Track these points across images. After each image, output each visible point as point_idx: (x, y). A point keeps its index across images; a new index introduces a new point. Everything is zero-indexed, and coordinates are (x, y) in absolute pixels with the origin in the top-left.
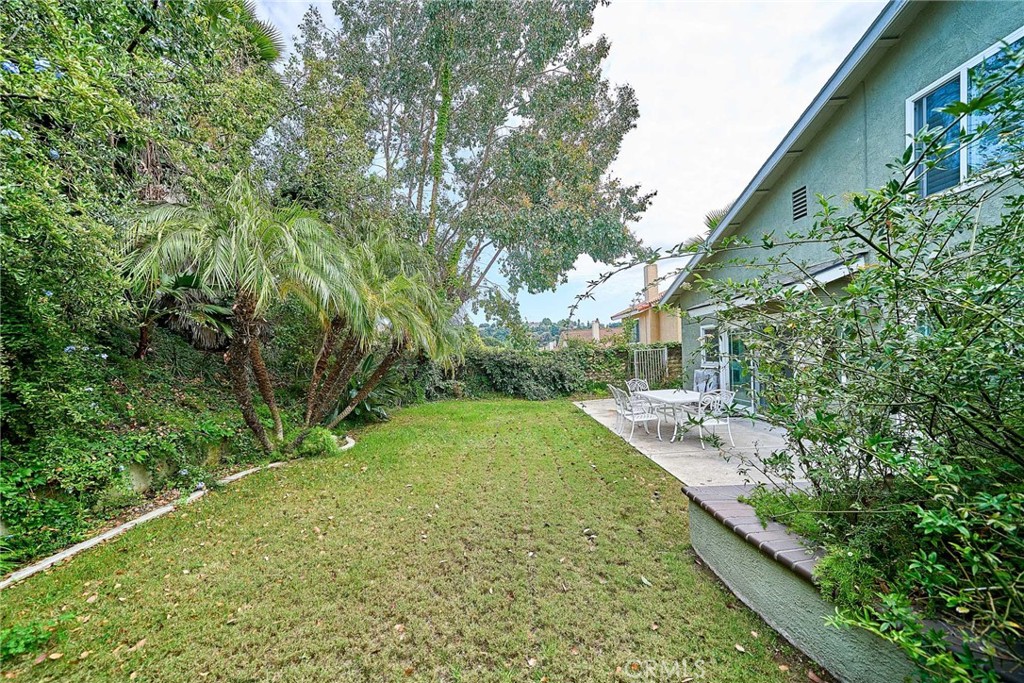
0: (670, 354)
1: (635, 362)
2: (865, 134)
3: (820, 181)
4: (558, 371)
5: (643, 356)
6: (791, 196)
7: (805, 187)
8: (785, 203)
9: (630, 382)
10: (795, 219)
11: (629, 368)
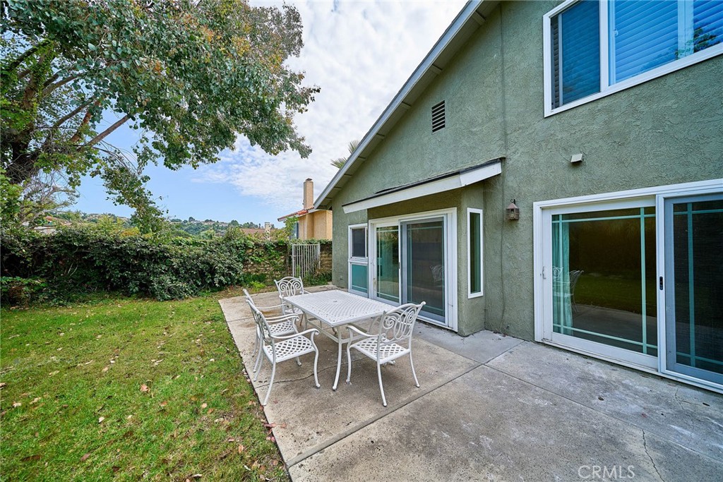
0: (321, 250)
1: (293, 256)
2: (502, 50)
3: (459, 96)
4: (208, 264)
5: (300, 250)
6: (431, 110)
7: (444, 102)
8: (427, 117)
9: (281, 281)
10: (434, 131)
11: (287, 261)
